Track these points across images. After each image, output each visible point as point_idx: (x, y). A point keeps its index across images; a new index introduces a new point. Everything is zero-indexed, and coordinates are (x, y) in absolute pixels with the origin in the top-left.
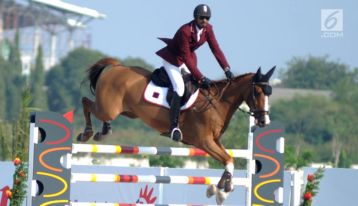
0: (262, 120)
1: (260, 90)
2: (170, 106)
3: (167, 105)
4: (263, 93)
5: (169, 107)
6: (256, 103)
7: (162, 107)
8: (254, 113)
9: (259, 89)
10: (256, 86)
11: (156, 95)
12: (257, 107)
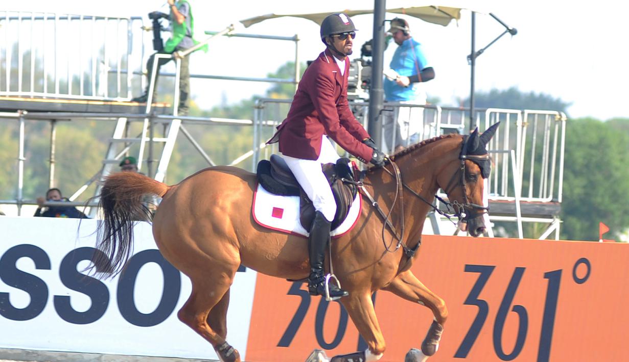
0: (480, 226)
1: (476, 169)
2: (309, 234)
3: (302, 231)
4: (480, 176)
5: (307, 235)
6: (468, 192)
7: (293, 234)
8: (465, 213)
9: (473, 168)
10: (468, 161)
11: (278, 213)
12: (468, 200)
